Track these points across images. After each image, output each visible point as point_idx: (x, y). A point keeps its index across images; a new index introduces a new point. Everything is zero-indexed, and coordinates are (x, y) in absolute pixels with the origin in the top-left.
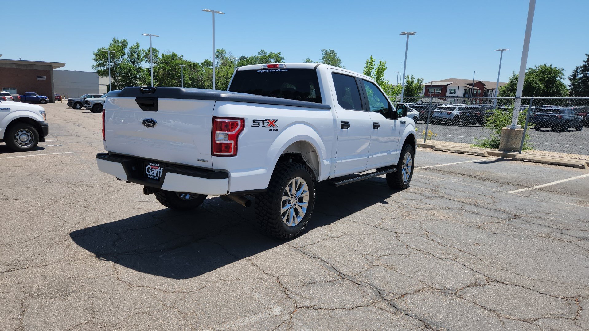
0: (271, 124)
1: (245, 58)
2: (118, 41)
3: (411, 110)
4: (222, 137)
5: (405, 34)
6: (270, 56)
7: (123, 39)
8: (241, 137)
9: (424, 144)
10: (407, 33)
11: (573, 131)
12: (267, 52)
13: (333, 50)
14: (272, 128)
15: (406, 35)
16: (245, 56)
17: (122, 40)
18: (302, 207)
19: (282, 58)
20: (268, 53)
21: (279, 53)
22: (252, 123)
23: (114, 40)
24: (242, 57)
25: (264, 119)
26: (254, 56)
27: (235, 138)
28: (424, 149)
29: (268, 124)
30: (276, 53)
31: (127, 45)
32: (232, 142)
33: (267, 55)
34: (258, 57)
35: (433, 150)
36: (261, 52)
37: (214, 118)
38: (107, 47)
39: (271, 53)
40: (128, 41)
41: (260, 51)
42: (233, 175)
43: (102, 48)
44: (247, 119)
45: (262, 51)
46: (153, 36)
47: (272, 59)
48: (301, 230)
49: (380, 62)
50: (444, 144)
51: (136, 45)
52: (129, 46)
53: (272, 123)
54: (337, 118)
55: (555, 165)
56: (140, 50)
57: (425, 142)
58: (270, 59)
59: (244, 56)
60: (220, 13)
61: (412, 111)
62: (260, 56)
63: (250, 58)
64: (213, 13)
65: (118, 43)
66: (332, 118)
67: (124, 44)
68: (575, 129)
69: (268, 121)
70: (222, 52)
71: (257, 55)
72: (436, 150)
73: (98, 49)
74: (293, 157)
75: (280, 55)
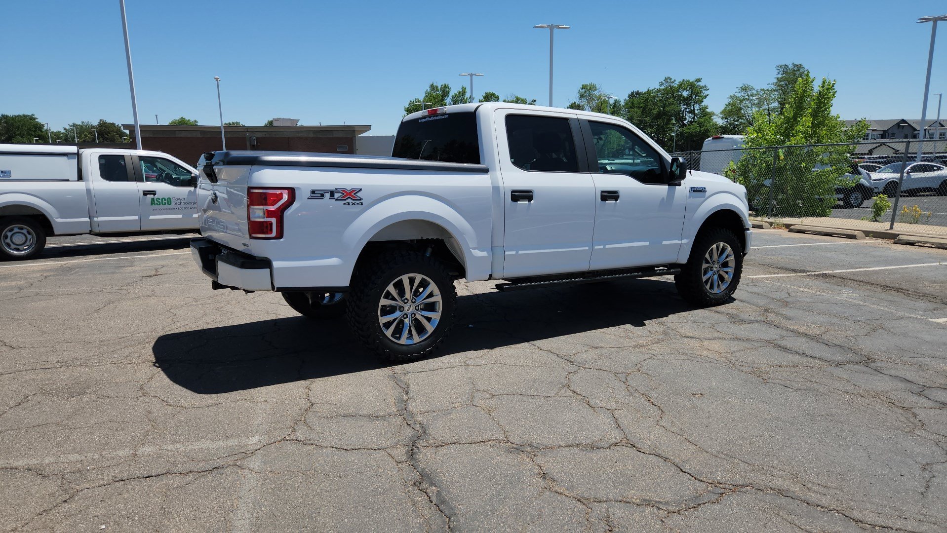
0: (350, 196)
1: (638, 93)
2: (437, 87)
3: (935, 168)
4: (259, 213)
5: (928, 20)
6: (680, 86)
7: (444, 84)
8: (288, 213)
9: (890, 231)
10: (932, 19)
12: (675, 81)
13: (801, 65)
14: (349, 201)
15: (931, 23)
16: (638, 91)
17: (442, 85)
18: (431, 318)
19: (702, 87)
20: (677, 82)
21: (699, 80)
22: (309, 194)
23: (432, 86)
24: (632, 93)
25: (333, 189)
26: (651, 89)
27: (279, 215)
28: (880, 241)
29: (341, 196)
30: (692, 80)
31: (449, 93)
32: (274, 221)
33: (675, 85)
34: (659, 90)
35: (895, 243)
36: (663, 82)
37: (250, 188)
38: (421, 99)
39: (683, 80)
40: (450, 86)
41: (662, 80)
42: (276, 264)
43: (416, 99)
44: (299, 188)
45: (666, 79)
46: (475, 75)
47: (683, 90)
48: (425, 351)
49: (824, 82)
50: (927, 232)
51: (461, 90)
52: (452, 93)
53: (350, 194)
54: (501, 185)
56: (467, 99)
57: (891, 228)
58: (680, 92)
59: (636, 90)
60: (562, 28)
61: (938, 170)
62: (663, 87)
63: (645, 93)
64: (551, 29)
65: (437, 90)
66: (490, 185)
67: (445, 90)
69: (342, 192)
70: (590, 88)
71: (658, 87)
72: (899, 242)
73: (409, 102)
74: (433, 246)
75: (699, 84)
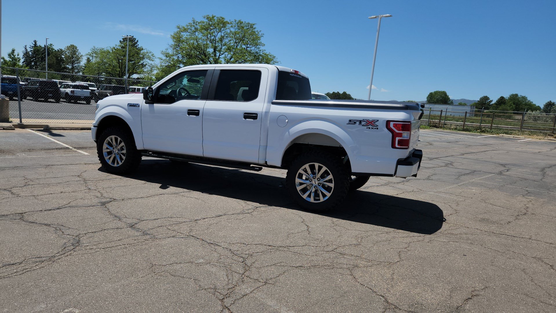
11: (83, 104)
55: (76, 130)
68: (85, 102)
